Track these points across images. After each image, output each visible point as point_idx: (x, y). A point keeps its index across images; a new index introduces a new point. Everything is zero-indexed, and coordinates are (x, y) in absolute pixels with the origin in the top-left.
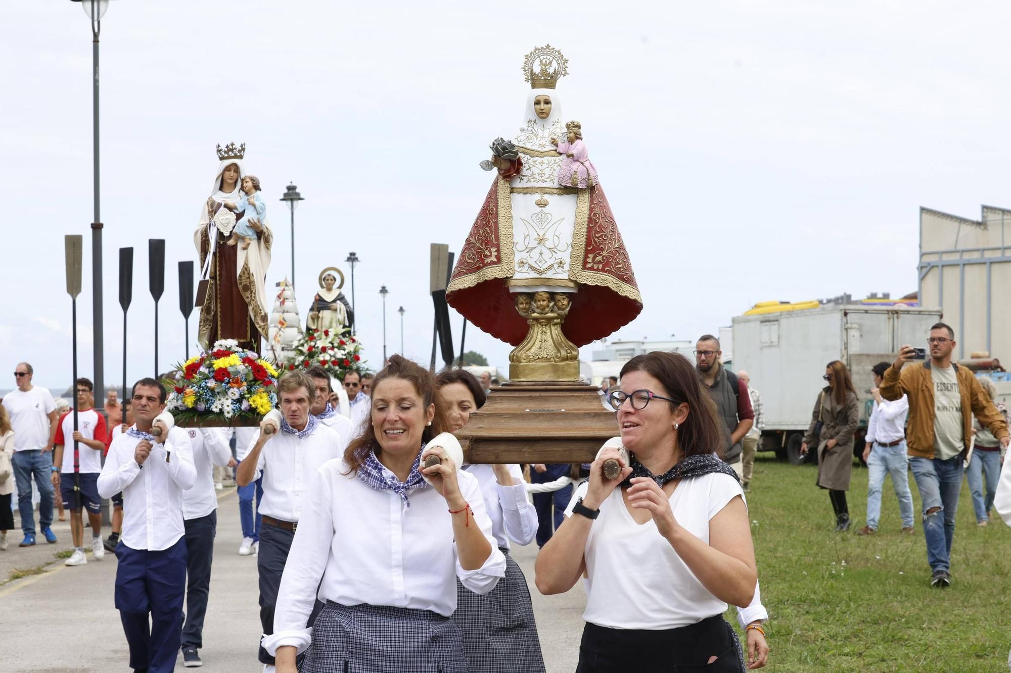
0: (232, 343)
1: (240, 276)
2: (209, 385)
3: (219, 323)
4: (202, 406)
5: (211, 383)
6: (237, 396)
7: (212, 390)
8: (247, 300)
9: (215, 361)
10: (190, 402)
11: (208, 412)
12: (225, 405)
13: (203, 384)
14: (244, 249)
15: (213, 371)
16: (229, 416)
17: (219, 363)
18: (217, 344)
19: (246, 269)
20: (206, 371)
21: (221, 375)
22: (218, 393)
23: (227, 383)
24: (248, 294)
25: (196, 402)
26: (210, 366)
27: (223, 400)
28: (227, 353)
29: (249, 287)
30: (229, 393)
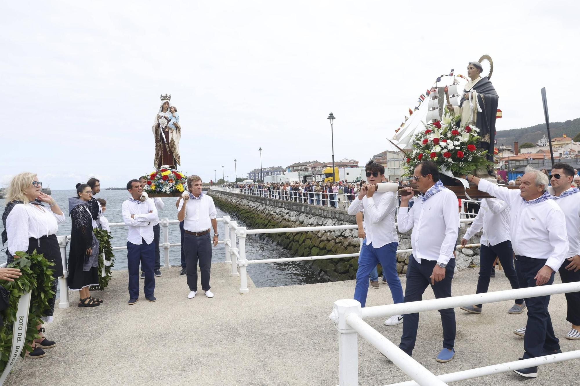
0: (167, 166)
1: (170, 142)
2: (161, 182)
3: (162, 159)
4: (158, 190)
5: (162, 181)
6: (171, 186)
7: (162, 184)
8: (172, 151)
9: (162, 173)
10: (153, 188)
11: (161, 191)
12: (167, 189)
13: (158, 182)
14: (171, 133)
15: (162, 177)
16: (169, 193)
17: (164, 174)
18: (162, 167)
19: (172, 140)
20: (159, 177)
21: (165, 178)
22: (164, 185)
23: (168, 181)
24: (173, 149)
25: (156, 188)
26: (160, 175)
27: (166, 187)
28: (166, 170)
29: (173, 146)
30: (169, 184)
